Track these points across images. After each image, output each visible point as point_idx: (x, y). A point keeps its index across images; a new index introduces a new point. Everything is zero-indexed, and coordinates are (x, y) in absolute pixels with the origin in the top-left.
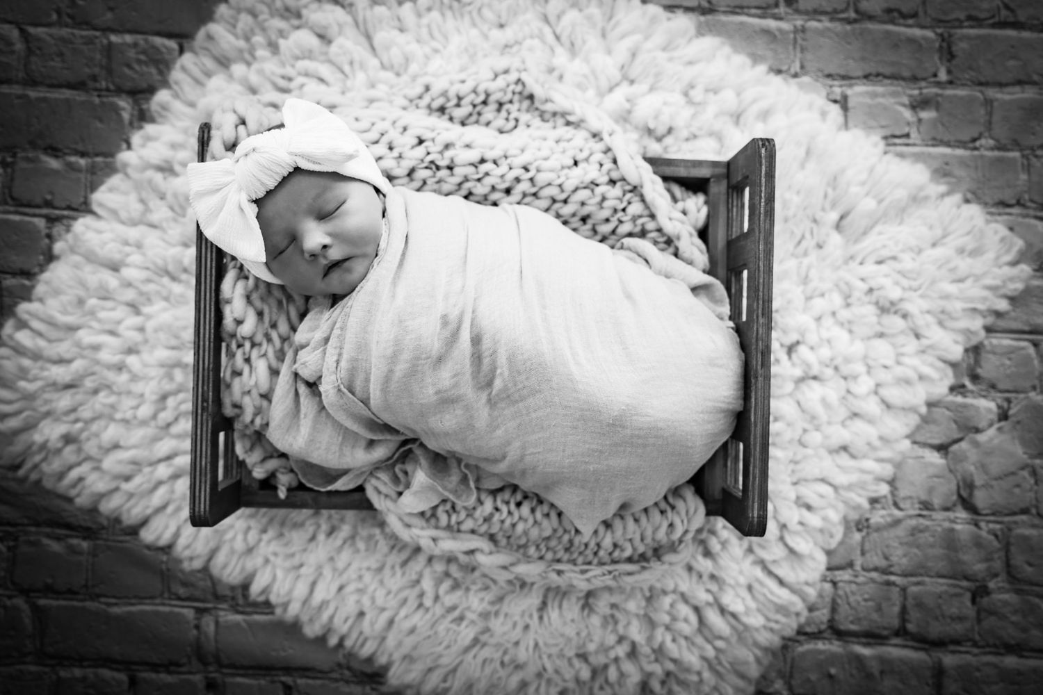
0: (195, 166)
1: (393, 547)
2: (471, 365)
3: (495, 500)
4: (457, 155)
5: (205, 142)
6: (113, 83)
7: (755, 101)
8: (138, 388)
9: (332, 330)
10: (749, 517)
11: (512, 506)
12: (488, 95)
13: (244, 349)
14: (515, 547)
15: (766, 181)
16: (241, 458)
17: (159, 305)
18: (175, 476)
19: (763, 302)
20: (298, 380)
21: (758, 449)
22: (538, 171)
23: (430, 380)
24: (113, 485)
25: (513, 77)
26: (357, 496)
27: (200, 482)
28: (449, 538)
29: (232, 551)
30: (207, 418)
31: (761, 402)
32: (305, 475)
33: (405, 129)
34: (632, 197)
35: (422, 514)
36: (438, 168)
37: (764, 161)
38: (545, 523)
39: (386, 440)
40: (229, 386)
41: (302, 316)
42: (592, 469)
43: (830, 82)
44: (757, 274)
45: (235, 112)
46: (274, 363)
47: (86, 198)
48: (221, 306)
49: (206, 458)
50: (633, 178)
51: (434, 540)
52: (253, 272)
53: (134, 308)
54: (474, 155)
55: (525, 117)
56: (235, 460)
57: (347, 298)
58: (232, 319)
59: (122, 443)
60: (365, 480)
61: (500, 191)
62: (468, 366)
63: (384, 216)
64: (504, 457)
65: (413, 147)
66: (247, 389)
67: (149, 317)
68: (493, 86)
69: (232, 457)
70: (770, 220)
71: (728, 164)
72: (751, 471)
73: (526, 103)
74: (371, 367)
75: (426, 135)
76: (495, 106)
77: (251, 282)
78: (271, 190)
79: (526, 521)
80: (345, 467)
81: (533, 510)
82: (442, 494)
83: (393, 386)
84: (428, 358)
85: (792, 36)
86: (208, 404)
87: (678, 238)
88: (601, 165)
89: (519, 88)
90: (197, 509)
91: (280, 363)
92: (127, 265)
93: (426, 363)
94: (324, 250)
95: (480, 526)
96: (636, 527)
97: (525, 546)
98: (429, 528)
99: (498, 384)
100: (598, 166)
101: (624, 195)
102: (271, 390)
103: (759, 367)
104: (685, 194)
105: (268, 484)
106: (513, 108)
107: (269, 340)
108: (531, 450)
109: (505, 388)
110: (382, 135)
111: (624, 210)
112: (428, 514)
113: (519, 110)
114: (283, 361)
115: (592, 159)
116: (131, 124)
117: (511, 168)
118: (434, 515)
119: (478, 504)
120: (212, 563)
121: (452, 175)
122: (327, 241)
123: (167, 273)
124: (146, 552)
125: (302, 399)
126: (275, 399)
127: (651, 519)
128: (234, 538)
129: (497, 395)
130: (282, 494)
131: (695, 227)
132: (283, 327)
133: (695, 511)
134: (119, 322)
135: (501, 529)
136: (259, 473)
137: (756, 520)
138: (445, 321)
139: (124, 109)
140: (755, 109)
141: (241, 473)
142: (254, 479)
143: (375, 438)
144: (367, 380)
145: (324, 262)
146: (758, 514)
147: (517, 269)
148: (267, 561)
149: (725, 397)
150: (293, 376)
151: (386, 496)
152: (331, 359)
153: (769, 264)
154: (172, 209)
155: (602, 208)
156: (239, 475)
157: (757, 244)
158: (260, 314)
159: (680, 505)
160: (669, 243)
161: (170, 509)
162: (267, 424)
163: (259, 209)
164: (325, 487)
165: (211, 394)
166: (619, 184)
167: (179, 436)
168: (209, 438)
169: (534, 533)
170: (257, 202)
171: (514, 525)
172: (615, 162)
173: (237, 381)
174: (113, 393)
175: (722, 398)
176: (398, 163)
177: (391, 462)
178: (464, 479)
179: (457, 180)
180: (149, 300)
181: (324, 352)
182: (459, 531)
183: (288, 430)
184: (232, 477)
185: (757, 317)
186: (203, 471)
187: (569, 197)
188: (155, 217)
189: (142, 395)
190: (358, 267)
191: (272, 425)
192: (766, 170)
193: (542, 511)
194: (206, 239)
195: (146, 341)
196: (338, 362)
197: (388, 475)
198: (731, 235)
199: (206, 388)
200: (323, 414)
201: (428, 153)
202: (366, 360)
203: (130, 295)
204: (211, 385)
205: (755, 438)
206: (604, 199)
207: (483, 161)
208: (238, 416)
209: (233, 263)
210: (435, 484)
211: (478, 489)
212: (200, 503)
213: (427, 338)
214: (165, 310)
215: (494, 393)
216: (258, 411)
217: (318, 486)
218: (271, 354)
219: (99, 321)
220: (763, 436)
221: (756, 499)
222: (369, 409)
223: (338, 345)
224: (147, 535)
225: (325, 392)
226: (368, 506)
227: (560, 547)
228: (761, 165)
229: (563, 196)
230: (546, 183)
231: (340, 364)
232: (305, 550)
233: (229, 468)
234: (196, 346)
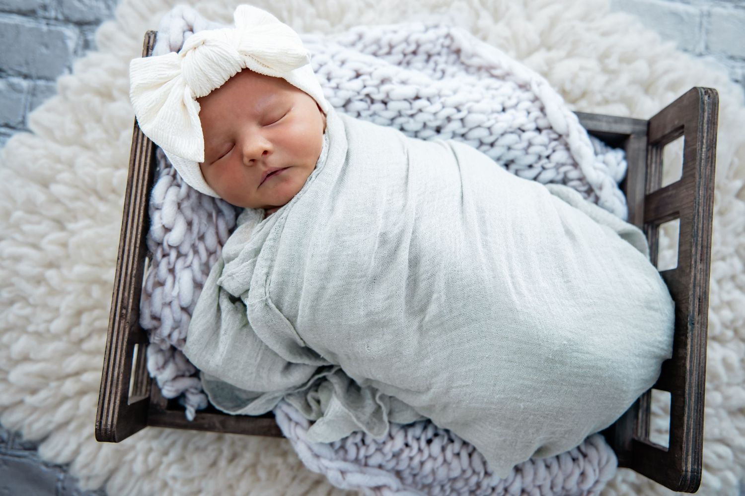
0: (140, 61)
1: (294, 478)
2: (406, 288)
3: (406, 436)
4: (393, 90)
5: (150, 48)
6: (63, 14)
7: (666, 72)
8: (53, 302)
9: (264, 240)
10: (683, 471)
11: (423, 443)
12: (418, 46)
13: (169, 259)
14: (420, 486)
15: (708, 127)
16: (152, 375)
17: (83, 223)
18: (82, 393)
19: (702, 247)
20: (221, 294)
21: (693, 399)
22: (470, 112)
23: (362, 301)
24: (18, 398)
25: (443, 31)
26: (266, 422)
27: (110, 393)
28: (357, 472)
29: (131, 473)
30: (125, 326)
31: (697, 350)
32: (215, 397)
33: (343, 63)
34: (556, 146)
35: (332, 445)
36: (373, 101)
37: (706, 108)
38: (455, 463)
39: (304, 364)
40: (149, 296)
41: (231, 231)
42: (522, 407)
43: (732, 63)
44: (696, 218)
45: (183, 18)
46: (199, 276)
47: (24, 117)
48: (150, 213)
49: (119, 368)
50: (560, 127)
51: (343, 473)
52: (185, 180)
53: (60, 224)
54: (410, 91)
55: (451, 69)
56: (146, 375)
57: (282, 209)
58: (160, 225)
59: (32, 356)
60: (276, 406)
61: (431, 128)
62: (404, 289)
63: (324, 132)
64: (428, 389)
65: (350, 80)
66: (168, 300)
67: (73, 233)
68: (423, 37)
69: (143, 373)
70: (711, 166)
71: (649, 123)
72: (686, 422)
73: (453, 57)
74: (302, 283)
75: (364, 69)
76: (424, 57)
77: (184, 190)
78: (216, 89)
79: (435, 459)
80: (260, 390)
81: (443, 449)
82: (355, 425)
83: (324, 304)
84: (364, 276)
85: (698, 19)
86: (127, 311)
87: (601, 188)
88: (529, 113)
89: (447, 42)
90: (104, 422)
91: (204, 276)
92: (56, 182)
93: (361, 282)
94: (264, 156)
95: (388, 461)
96: (548, 475)
97: (430, 486)
98: (337, 459)
99: (433, 309)
100: (525, 113)
101: (550, 142)
102: (194, 303)
103: (696, 314)
104: (604, 149)
105: (177, 404)
106: (441, 60)
107: (196, 252)
108: (459, 383)
109: (440, 315)
110: (321, 66)
111: (548, 157)
112: (337, 445)
113: (446, 62)
114: (207, 275)
115: (520, 106)
116: (75, 52)
117: (443, 107)
118: (343, 447)
119: (389, 438)
120: (110, 484)
121: (386, 109)
122: (268, 146)
123: (96, 192)
124: (44, 468)
125: (223, 315)
126: (195, 314)
127: (563, 466)
128: (133, 460)
129: (431, 321)
130: (190, 415)
131: (615, 179)
132: (211, 240)
133: (608, 462)
134: (43, 236)
135: (409, 466)
136: (168, 392)
137: (689, 474)
138: (384, 239)
139: (70, 38)
140: (666, 79)
141: (150, 391)
142: (164, 398)
143: (293, 361)
144: (297, 296)
145: (262, 169)
146: (692, 468)
147: (459, 194)
148: (165, 485)
149: (660, 342)
150: (217, 290)
151: (297, 424)
152: (260, 271)
153: (709, 210)
154: (106, 131)
155: (527, 153)
156: (148, 393)
157: (697, 189)
158: (190, 224)
159: (592, 453)
160: (590, 192)
161: (72, 426)
162: (185, 340)
163: (201, 108)
164: (234, 411)
165: (131, 301)
166: (544, 132)
167: (92, 353)
168: (124, 347)
169: (442, 473)
170: (199, 100)
171: (422, 463)
172: (542, 109)
173: (158, 291)
174: (29, 304)
175: (657, 343)
176: (335, 93)
177: (304, 388)
178: (378, 410)
179: (390, 114)
180: (75, 218)
181: (254, 264)
182: (366, 465)
183: (206, 346)
184: (140, 394)
185: (696, 262)
186: (115, 382)
187: (496, 140)
188: (89, 138)
189: (57, 309)
190: (296, 176)
191: (190, 340)
192: (708, 117)
193: (453, 451)
194: (143, 135)
195: (68, 257)
196: (268, 275)
197: (300, 403)
198: (649, 190)
199: (126, 294)
200: (245, 330)
201: (365, 87)
202: (298, 274)
203: (57, 211)
204: (132, 292)
205: (690, 387)
206: (530, 144)
207: (417, 98)
208: (156, 328)
209: (167, 170)
210: (351, 414)
211: (390, 422)
212: (107, 416)
213: (364, 255)
214: (89, 227)
215: (427, 319)
216: (177, 325)
217: (227, 409)
218: (196, 266)
219: (22, 232)
220: (698, 385)
221: (690, 451)
222: (294, 328)
223: (270, 256)
224: (46, 452)
225: (252, 306)
226: (278, 433)
227: (466, 489)
228: (704, 111)
229: (491, 139)
230: (476, 125)
231: (270, 277)
232: (205, 476)
233: (139, 385)
234: (121, 250)
